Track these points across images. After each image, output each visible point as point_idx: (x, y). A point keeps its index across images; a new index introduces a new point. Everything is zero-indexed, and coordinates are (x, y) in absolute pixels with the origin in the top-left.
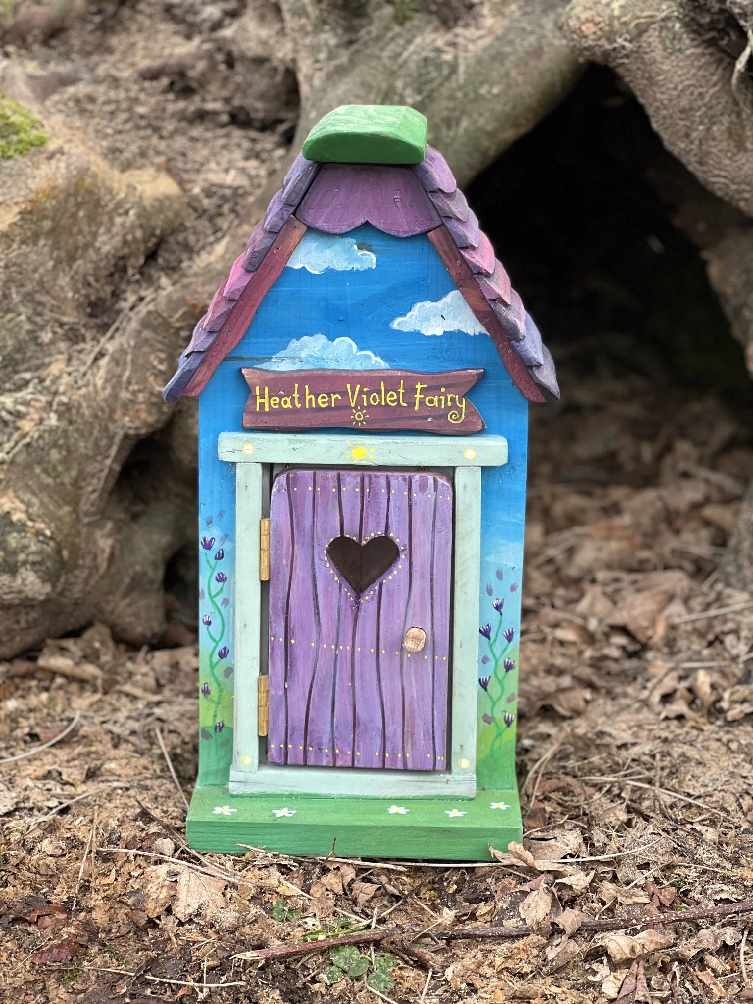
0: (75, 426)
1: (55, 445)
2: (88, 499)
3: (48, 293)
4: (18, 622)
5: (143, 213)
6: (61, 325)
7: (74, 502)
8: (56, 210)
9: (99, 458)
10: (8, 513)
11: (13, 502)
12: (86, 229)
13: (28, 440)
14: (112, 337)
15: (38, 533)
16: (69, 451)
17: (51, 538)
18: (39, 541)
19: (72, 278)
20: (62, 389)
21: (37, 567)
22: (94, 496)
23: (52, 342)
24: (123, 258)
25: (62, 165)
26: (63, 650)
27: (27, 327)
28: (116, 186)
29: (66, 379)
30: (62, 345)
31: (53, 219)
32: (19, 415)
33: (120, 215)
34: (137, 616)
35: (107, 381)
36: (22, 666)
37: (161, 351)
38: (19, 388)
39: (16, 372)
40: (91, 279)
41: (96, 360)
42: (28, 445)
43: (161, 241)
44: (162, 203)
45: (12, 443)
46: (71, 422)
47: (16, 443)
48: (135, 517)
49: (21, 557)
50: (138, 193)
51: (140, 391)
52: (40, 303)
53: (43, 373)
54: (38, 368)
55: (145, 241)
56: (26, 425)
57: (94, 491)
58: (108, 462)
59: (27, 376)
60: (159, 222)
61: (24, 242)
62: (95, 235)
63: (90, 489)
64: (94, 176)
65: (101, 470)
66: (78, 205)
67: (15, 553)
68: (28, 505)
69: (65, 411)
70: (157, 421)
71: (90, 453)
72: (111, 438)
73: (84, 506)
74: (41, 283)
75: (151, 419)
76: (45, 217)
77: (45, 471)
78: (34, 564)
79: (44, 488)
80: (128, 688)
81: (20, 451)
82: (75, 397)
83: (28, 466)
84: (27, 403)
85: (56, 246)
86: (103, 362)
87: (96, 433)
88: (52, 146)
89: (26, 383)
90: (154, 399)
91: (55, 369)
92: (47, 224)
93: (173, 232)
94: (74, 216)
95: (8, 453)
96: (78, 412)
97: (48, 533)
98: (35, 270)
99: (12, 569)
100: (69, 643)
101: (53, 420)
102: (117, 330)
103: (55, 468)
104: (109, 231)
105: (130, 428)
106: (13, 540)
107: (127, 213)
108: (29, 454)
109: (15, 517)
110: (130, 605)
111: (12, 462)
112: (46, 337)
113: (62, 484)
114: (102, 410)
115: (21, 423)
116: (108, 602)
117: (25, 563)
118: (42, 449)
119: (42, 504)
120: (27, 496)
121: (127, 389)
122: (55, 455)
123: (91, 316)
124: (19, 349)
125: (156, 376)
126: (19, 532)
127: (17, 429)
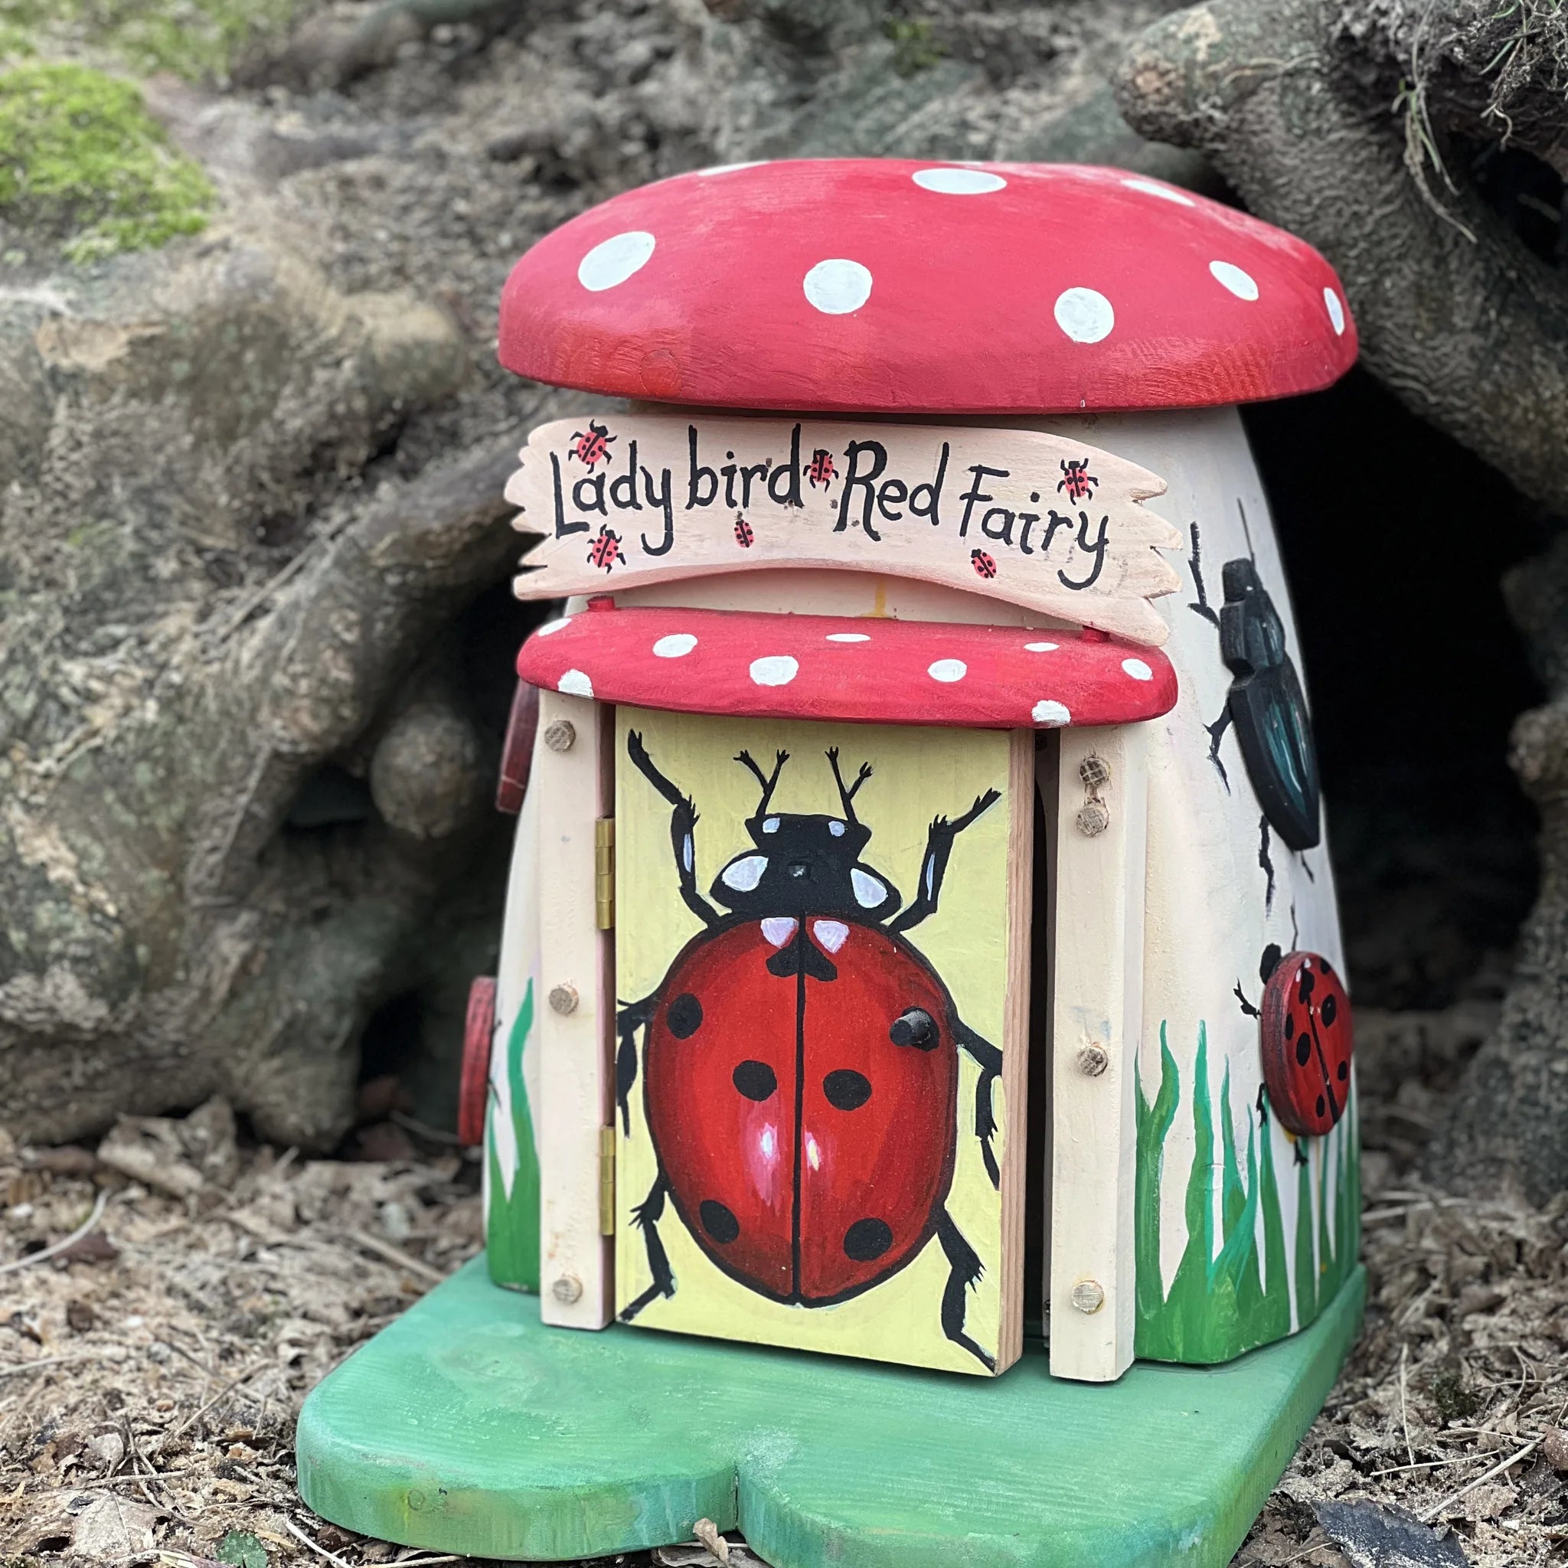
0: (190, 726)
1: (145, 755)
2: (201, 862)
3: (180, 491)
4: (68, 1074)
5: (369, 366)
6: (200, 551)
7: (175, 865)
8: (199, 346)
9: (228, 790)
10: (43, 865)
11: (56, 848)
12: (257, 385)
13: (97, 741)
14: (289, 581)
15: (93, 908)
16: (171, 771)
17: (117, 920)
18: (94, 923)
19: (229, 470)
20: (176, 660)
21: (81, 967)
22: (213, 859)
23: (178, 579)
24: (328, 444)
25: (221, 269)
26: (148, 1137)
27: (131, 545)
28: (323, 315)
29: (187, 645)
30: (197, 587)
31: (194, 360)
32: (91, 697)
33: (325, 366)
34: (292, 1095)
35: (259, 654)
36: (69, 1157)
37: (351, 607)
38: (101, 651)
39: (101, 622)
40: (265, 477)
41: (250, 618)
42: (97, 751)
43: (404, 422)
44: (408, 353)
45: (68, 744)
46: (181, 719)
47: (77, 744)
48: (320, 916)
49: (55, 946)
50: (364, 331)
51: (304, 675)
52: (164, 509)
53: (148, 629)
54: (141, 619)
55: (373, 417)
56: (100, 716)
57: (214, 850)
58: (243, 799)
59: (119, 631)
60: (399, 387)
61: (133, 394)
62: (274, 397)
63: (207, 844)
64: (281, 294)
65: (230, 814)
66: (244, 342)
67: (44, 937)
68: (83, 855)
69: (174, 699)
70: (328, 732)
71: (210, 779)
72: (251, 756)
73: (193, 875)
74: (169, 473)
75: (314, 727)
76: (177, 356)
77: (124, 801)
78: (76, 960)
79: (119, 829)
80: (243, 1216)
81: (80, 761)
82: (197, 677)
83: (93, 789)
84: (108, 678)
85: (197, 409)
86: (264, 624)
87: (223, 744)
88: (211, 236)
89: (116, 643)
90: (325, 692)
91: (170, 626)
92: (181, 369)
93: (429, 408)
94: (235, 359)
95: (60, 760)
96: (197, 704)
97: (111, 909)
98: (159, 448)
99: (39, 968)
100: (162, 1128)
101: (150, 711)
102: (300, 570)
103: (141, 798)
104: (302, 392)
105: (282, 740)
106: (45, 914)
107: (338, 363)
108: (98, 767)
109: (54, 874)
110: (279, 1072)
111: (65, 777)
112: (165, 567)
113: (152, 828)
114: (239, 703)
115: (90, 711)
116: (240, 1061)
117: (60, 957)
118: (122, 761)
119: (109, 858)
120: (83, 841)
121: (284, 671)
122: (143, 774)
123: (263, 542)
124: (113, 582)
125: (336, 650)
126: (57, 901)
127: (83, 720)
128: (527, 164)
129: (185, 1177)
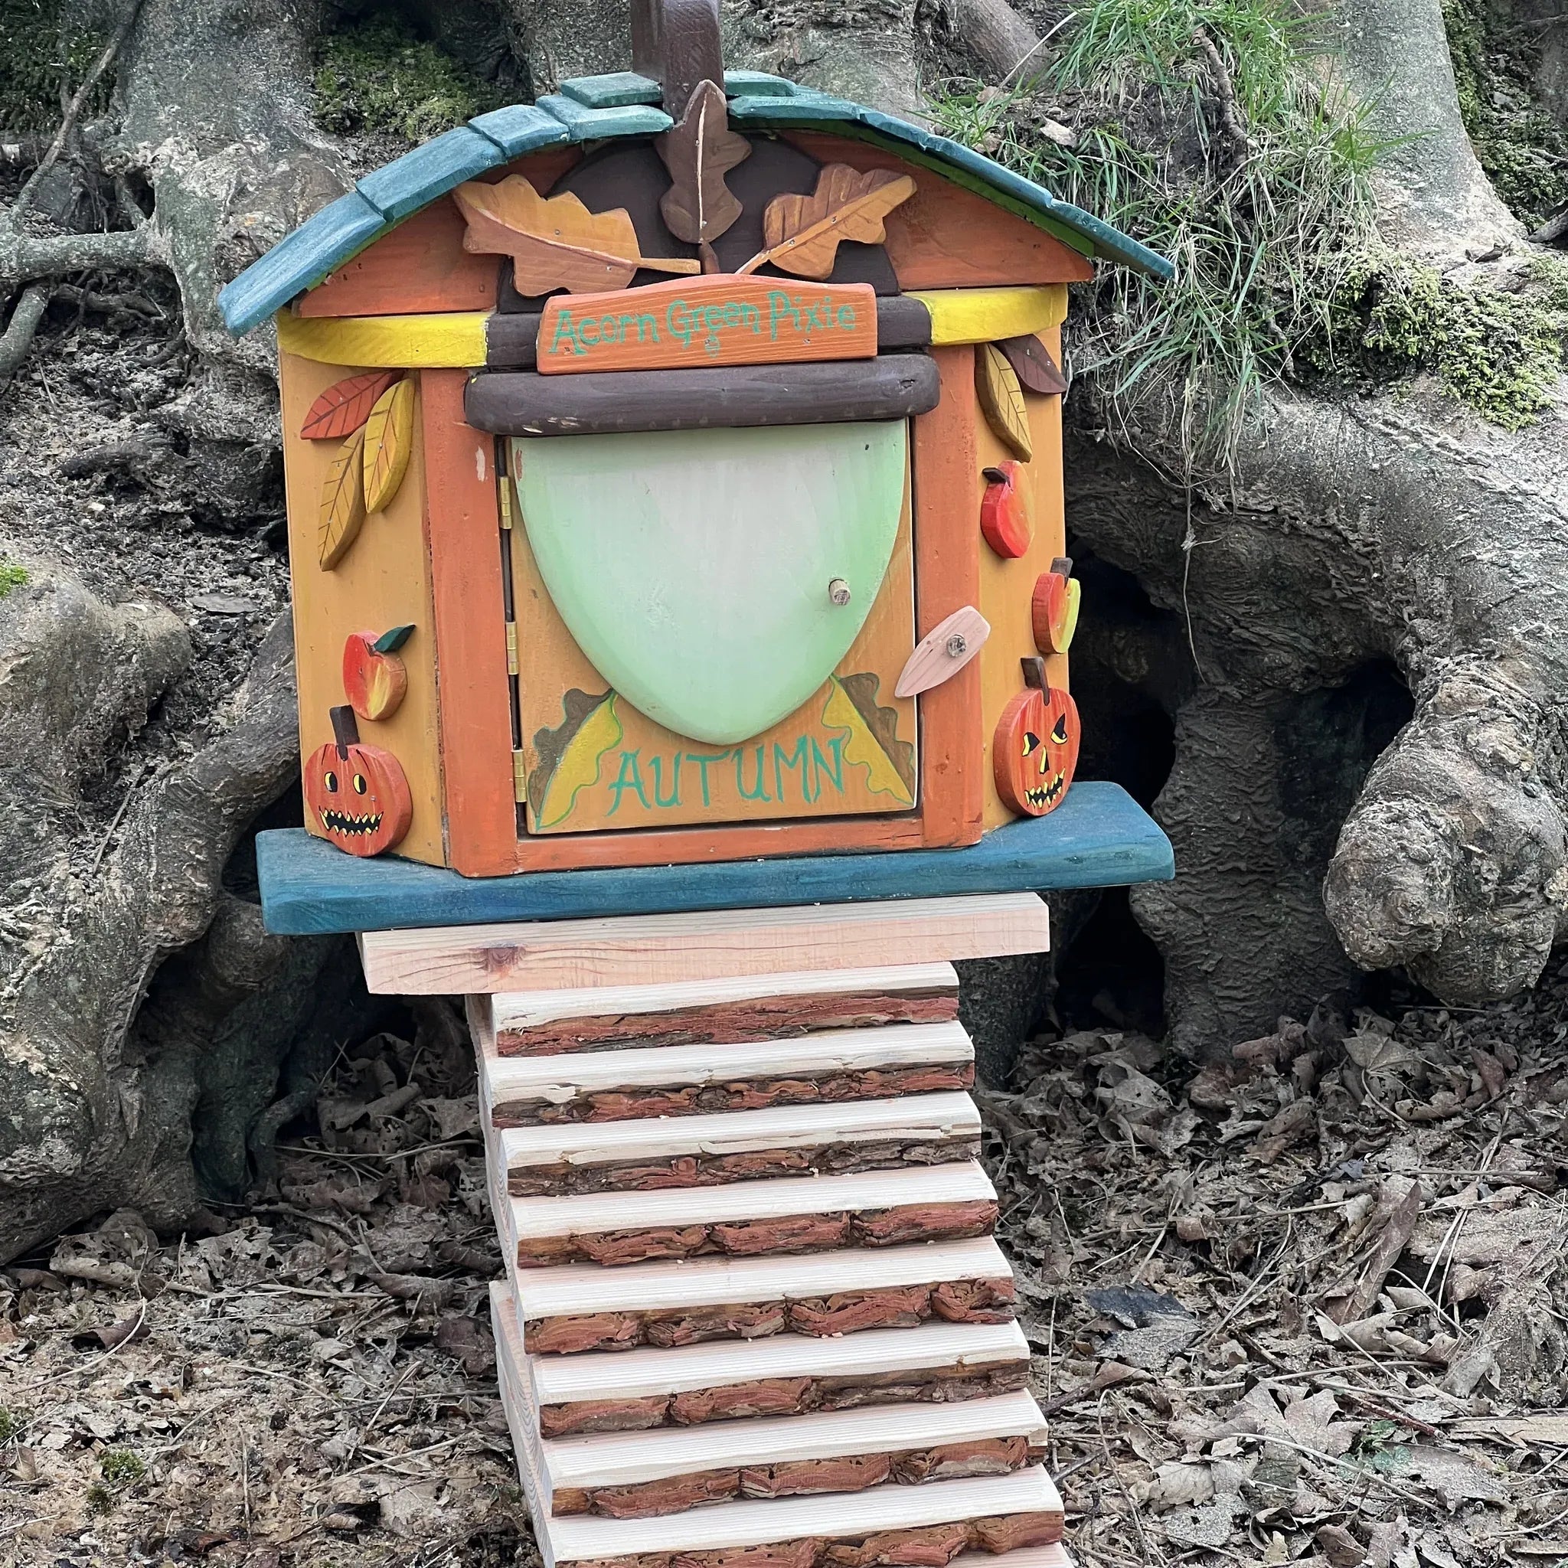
0: (95, 943)
1: (72, 970)
2: (112, 1037)
3: (39, 772)
5: (148, 659)
6: (57, 812)
7: (97, 1044)
8: (52, 664)
9: (125, 983)
10: (25, 1063)
11: (28, 1050)
12: (83, 685)
13: (39, 965)
14: (120, 824)
15: (64, 1088)
16: (89, 977)
17: (78, 1093)
18: (66, 1098)
19: (66, 750)
20: (71, 896)
21: (66, 1133)
22: (121, 1033)
23: (48, 837)
24: (122, 719)
25: (54, 605)
26: (79, 1247)
27: (21, 818)
28: (113, 625)
29: (74, 884)
30: (60, 840)
31: (48, 676)
32: (25, 935)
33: (120, 663)
35: (126, 881)
36: (28, 1275)
37: (197, 836)
38: (17, 900)
39: (11, 879)
40: (88, 750)
41: (105, 854)
42: (41, 971)
43: (167, 692)
44: (168, 640)
45: (20, 972)
46: (88, 939)
47: (25, 971)
49: (46, 1120)
50: (139, 633)
51: (175, 890)
52: (34, 787)
53: (43, 878)
54: (38, 871)
55: (150, 695)
56: (35, 947)
57: (119, 1027)
58: (137, 987)
59: (27, 882)
60: (165, 667)
61: (17, 708)
62: (93, 691)
63: (115, 1024)
64: (90, 616)
65: (128, 999)
66: (75, 656)
67: (37, 1116)
68: (47, 1051)
69: (79, 924)
70: (201, 928)
71: (115, 977)
72: (140, 956)
73: (108, 1050)
74: (30, 759)
75: (194, 926)
76: (39, 674)
77: (63, 1005)
78: (63, 1127)
79: (63, 1027)
81: (31, 981)
82: (90, 905)
83: (41, 1001)
84: (32, 918)
85: (50, 711)
86: (114, 857)
87: (120, 950)
88: (37, 582)
89: (27, 891)
90: (195, 900)
91: (60, 870)
92: (41, 683)
93: (180, 680)
94: (70, 669)
95: (16, 985)
96: (96, 925)
97: (74, 1086)
98: (24, 745)
99: (34, 1139)
100: (84, 1238)
101: (66, 938)
102: (125, 814)
103: (74, 1002)
104: (109, 684)
105: (165, 940)
106: (33, 1099)
107: (129, 659)
108: (42, 985)
109: (34, 1068)
110: (157, 1180)
111: (22, 996)
112: (41, 830)
113: (83, 1021)
114: (126, 919)
115: (26, 945)
116: (133, 1177)
117: (51, 1127)
118: (57, 976)
119: (62, 1047)
120: (44, 1040)
121: (157, 889)
122: (73, 983)
123: (85, 798)
124: (12, 849)
125: (195, 868)
126: (40, 1088)
127: (26, 952)
128: (101, 478)
129: (120, 1269)
